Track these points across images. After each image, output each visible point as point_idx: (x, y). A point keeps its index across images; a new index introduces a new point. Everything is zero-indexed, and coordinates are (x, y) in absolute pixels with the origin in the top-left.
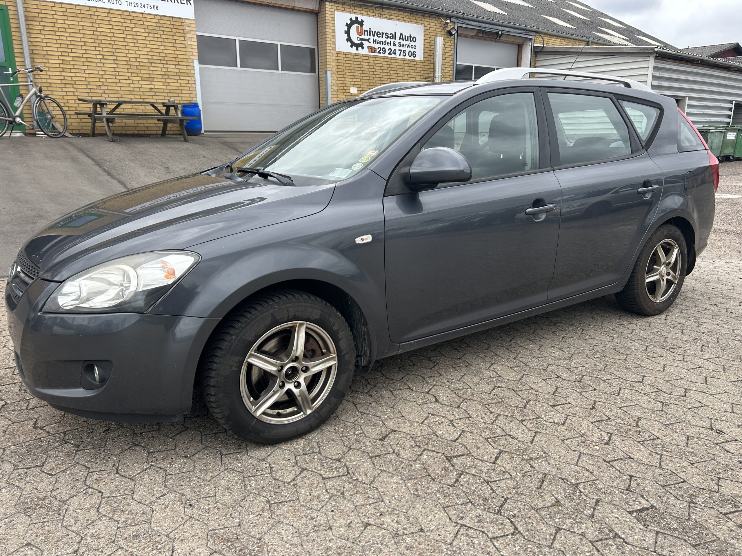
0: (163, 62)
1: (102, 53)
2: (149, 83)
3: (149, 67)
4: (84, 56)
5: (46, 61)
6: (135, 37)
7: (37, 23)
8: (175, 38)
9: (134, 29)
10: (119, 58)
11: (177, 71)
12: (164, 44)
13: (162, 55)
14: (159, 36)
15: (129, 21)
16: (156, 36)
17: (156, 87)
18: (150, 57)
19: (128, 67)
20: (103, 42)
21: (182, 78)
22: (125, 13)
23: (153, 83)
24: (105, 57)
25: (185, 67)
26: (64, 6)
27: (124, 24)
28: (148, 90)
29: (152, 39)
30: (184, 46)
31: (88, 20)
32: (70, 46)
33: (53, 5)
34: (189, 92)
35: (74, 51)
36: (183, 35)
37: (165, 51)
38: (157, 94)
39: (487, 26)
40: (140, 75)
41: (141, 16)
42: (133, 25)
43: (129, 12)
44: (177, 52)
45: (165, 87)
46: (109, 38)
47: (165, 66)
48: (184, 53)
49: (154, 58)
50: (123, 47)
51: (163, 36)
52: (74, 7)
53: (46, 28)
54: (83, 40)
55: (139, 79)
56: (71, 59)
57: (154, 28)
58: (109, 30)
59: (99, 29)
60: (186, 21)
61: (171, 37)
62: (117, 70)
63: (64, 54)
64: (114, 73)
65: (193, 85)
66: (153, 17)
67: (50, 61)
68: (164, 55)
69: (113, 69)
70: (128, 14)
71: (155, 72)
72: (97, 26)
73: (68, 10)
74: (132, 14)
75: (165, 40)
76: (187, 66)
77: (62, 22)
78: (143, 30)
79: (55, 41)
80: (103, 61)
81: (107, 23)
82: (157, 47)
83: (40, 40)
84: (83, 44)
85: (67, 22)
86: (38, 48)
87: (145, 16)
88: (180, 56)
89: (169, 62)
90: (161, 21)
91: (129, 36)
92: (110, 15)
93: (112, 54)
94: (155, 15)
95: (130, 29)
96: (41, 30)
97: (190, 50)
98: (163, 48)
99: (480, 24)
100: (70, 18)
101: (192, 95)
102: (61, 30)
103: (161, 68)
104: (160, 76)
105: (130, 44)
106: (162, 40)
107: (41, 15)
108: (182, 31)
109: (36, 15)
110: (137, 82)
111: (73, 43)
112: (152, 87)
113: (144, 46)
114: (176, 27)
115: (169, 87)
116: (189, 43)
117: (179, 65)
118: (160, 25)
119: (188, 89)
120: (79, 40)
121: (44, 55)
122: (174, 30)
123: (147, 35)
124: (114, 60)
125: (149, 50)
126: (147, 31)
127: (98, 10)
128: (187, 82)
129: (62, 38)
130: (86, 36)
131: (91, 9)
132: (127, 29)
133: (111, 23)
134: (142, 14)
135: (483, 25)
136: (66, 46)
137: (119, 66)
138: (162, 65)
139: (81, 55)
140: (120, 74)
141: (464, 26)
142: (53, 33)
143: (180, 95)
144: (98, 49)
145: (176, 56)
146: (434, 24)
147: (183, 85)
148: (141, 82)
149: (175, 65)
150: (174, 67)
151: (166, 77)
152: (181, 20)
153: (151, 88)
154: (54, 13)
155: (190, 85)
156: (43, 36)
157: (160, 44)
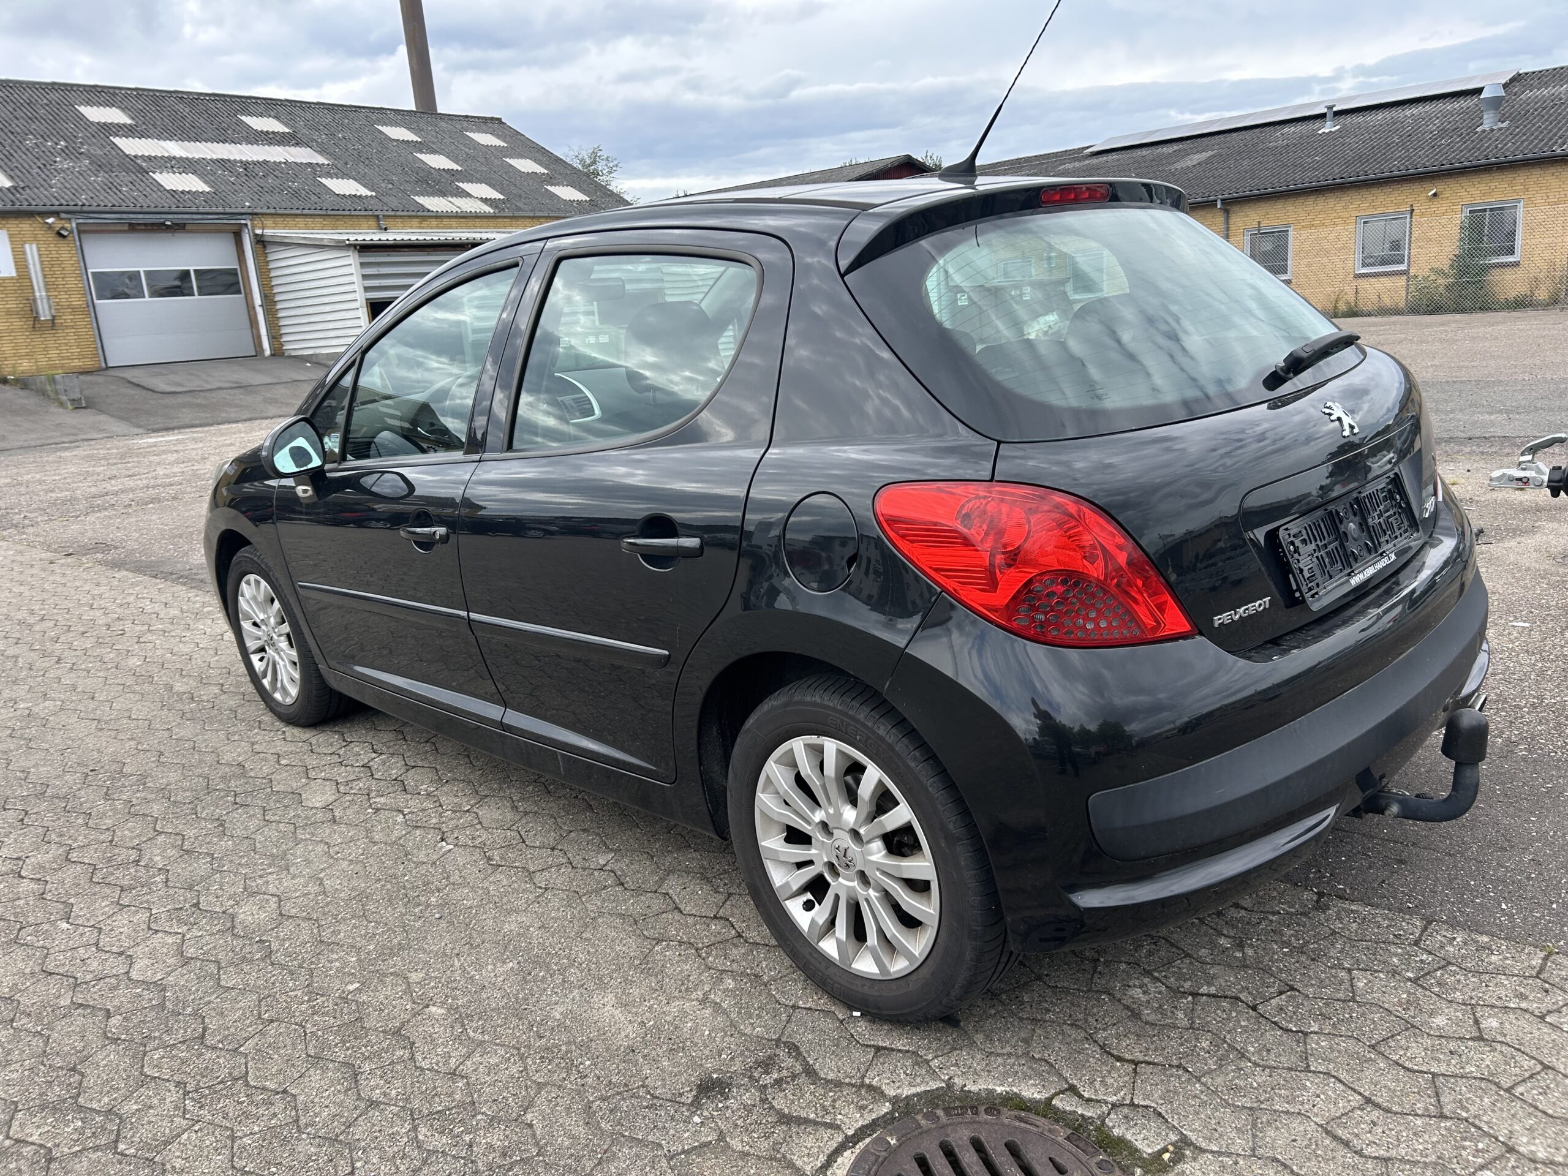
39: (141, 216)
99: (124, 216)
135: (132, 216)
141: (91, 221)
146: (26, 226)
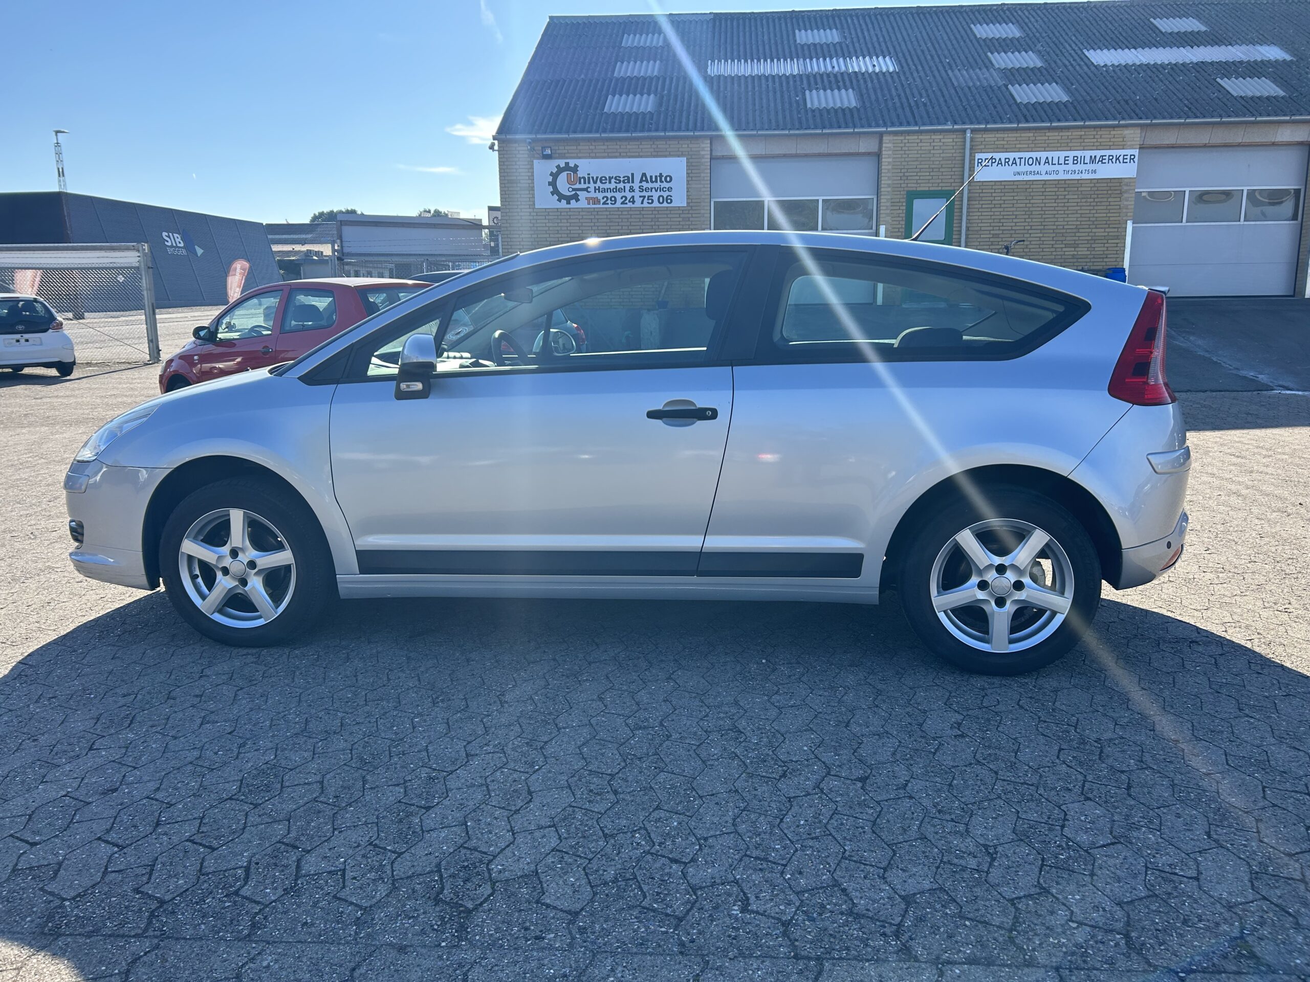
0: (1091, 227)
1: (1030, 224)
2: (1073, 249)
3: (1075, 233)
4: (1014, 228)
5: (979, 236)
6: (1066, 204)
7: (977, 202)
8: (1109, 200)
9: (1067, 197)
10: (1046, 227)
11: (1106, 234)
12: (1096, 208)
13: (1091, 219)
14: (1092, 200)
15: (1063, 189)
16: (1089, 200)
17: (1079, 253)
18: (1079, 223)
19: (1054, 235)
20: (1034, 213)
21: (1110, 241)
22: (1060, 182)
23: (1077, 249)
24: (1033, 228)
25: (1116, 230)
26: (1003, 183)
27: (1058, 193)
28: (1070, 257)
29: (1084, 204)
30: (1118, 207)
31: (1023, 194)
32: (1002, 221)
33: (993, 183)
34: (1116, 256)
35: (1004, 224)
36: (1120, 195)
37: (1096, 215)
38: (1079, 260)
40: (1064, 242)
41: (1076, 182)
42: (1066, 193)
43: (1065, 180)
44: (1109, 215)
45: (1089, 253)
46: (1040, 209)
47: (1094, 230)
48: (1118, 215)
49: (1082, 223)
50: (1053, 216)
51: (1096, 200)
52: (1012, 183)
53: (984, 206)
54: (1015, 213)
55: (1064, 246)
56: (1001, 232)
57: (1088, 193)
58: (1041, 201)
59: (1032, 201)
60: (1126, 180)
61: (1105, 200)
62: (1042, 239)
63: (995, 228)
64: (1038, 243)
65: (1122, 249)
66: (1089, 181)
67: (982, 236)
68: (1094, 219)
69: (1038, 239)
70: (1063, 182)
71: (1081, 238)
72: (1030, 198)
73: (1006, 187)
74: (1067, 182)
75: (1098, 204)
76: (1118, 228)
77: (999, 198)
78: (1076, 197)
79: (989, 217)
80: (1030, 232)
81: (1041, 194)
82: (1088, 212)
83: (977, 217)
84: (1014, 217)
85: (1003, 198)
86: (974, 225)
87: (1080, 182)
88: (1111, 219)
89: (1098, 226)
90: (1097, 185)
91: (1060, 205)
92: (1045, 186)
93: (1040, 224)
94: (1091, 179)
95: (1063, 197)
96: (979, 208)
97: (1124, 211)
98: (1095, 211)
100: (1006, 194)
101: (1118, 260)
102: (996, 206)
103: (1089, 232)
104: (1086, 242)
105: (1060, 212)
106: (1095, 204)
107: (981, 195)
108: (1119, 192)
109: (977, 195)
110: (1060, 250)
111: (1005, 217)
112: (1076, 253)
113: (1075, 212)
114: (1112, 188)
115: (1093, 253)
116: (1126, 203)
117: (1109, 228)
118: (1096, 189)
119: (1115, 252)
120: (1011, 213)
121: (977, 231)
122: (1109, 192)
123: (1079, 200)
124: (1041, 229)
125: (1079, 215)
126: (1080, 196)
127: (1034, 183)
128: (1115, 245)
129: (996, 213)
130: (1018, 209)
131: (1028, 183)
132: (1060, 197)
133: (1045, 194)
134: (1078, 180)
136: (998, 221)
137: (1045, 235)
138: (1090, 230)
139: (1010, 228)
140: (1045, 243)
142: (989, 210)
143: (1105, 260)
144: (1027, 220)
145: (1107, 219)
147: (1109, 249)
148: (1064, 249)
149: (1105, 228)
150: (1103, 230)
151: (1093, 242)
152: (1120, 181)
153: (1074, 255)
154: (993, 191)
155: (1118, 249)
156: (980, 214)
157: (1092, 208)
